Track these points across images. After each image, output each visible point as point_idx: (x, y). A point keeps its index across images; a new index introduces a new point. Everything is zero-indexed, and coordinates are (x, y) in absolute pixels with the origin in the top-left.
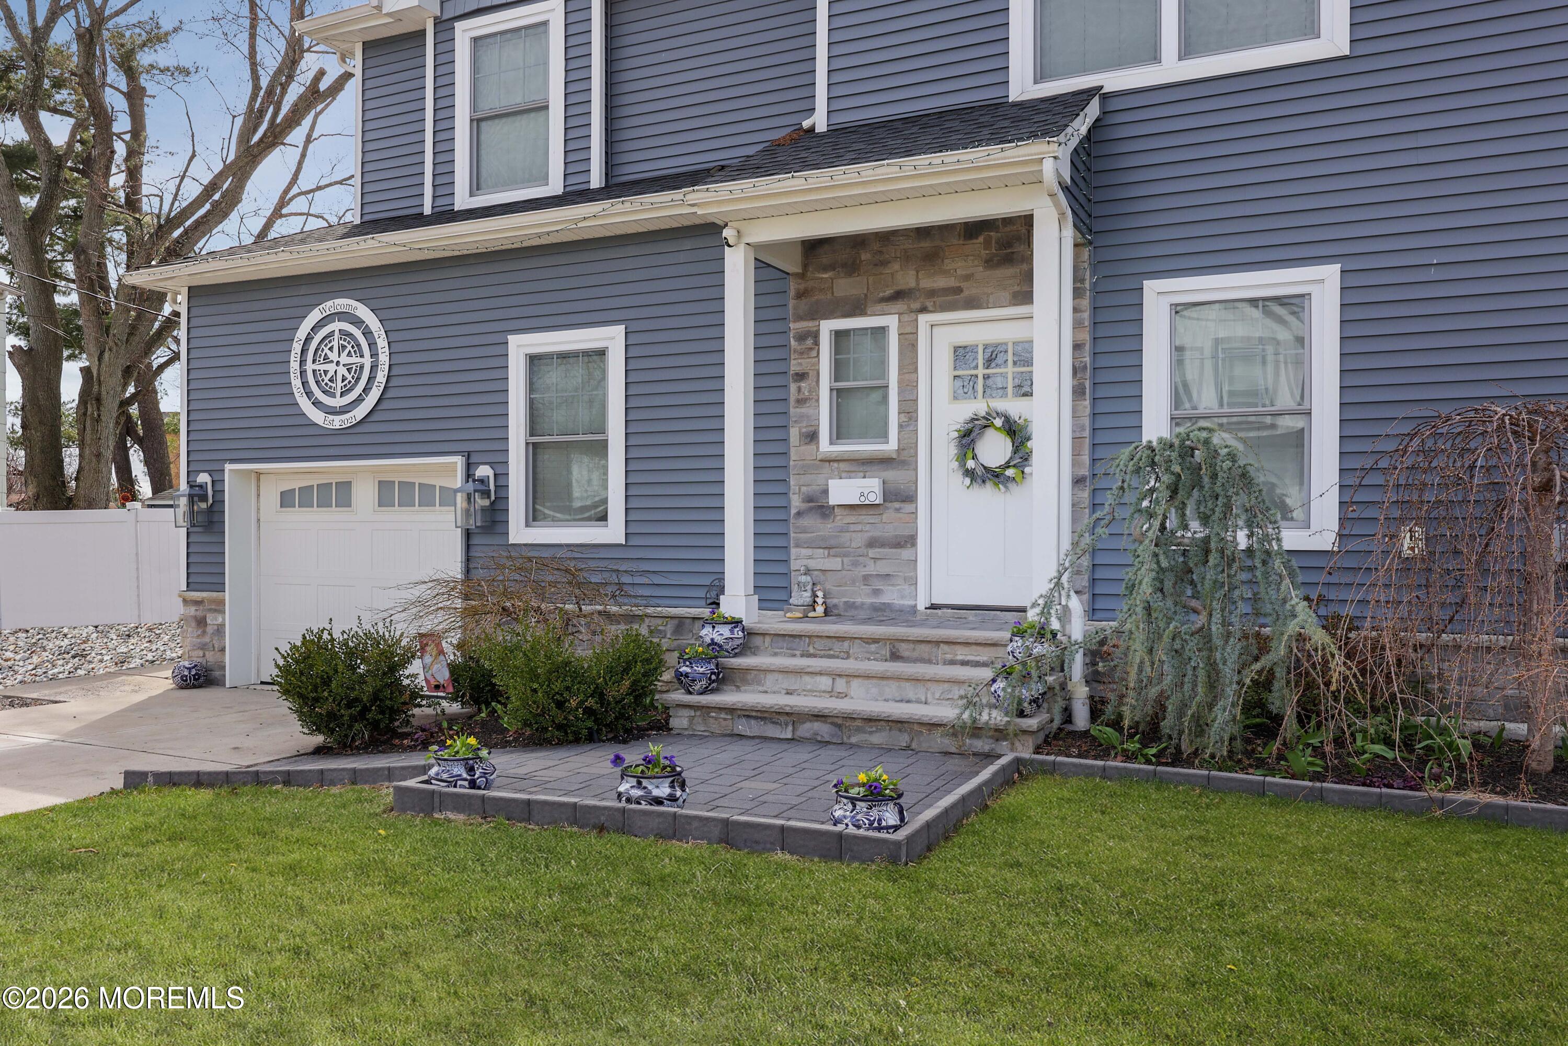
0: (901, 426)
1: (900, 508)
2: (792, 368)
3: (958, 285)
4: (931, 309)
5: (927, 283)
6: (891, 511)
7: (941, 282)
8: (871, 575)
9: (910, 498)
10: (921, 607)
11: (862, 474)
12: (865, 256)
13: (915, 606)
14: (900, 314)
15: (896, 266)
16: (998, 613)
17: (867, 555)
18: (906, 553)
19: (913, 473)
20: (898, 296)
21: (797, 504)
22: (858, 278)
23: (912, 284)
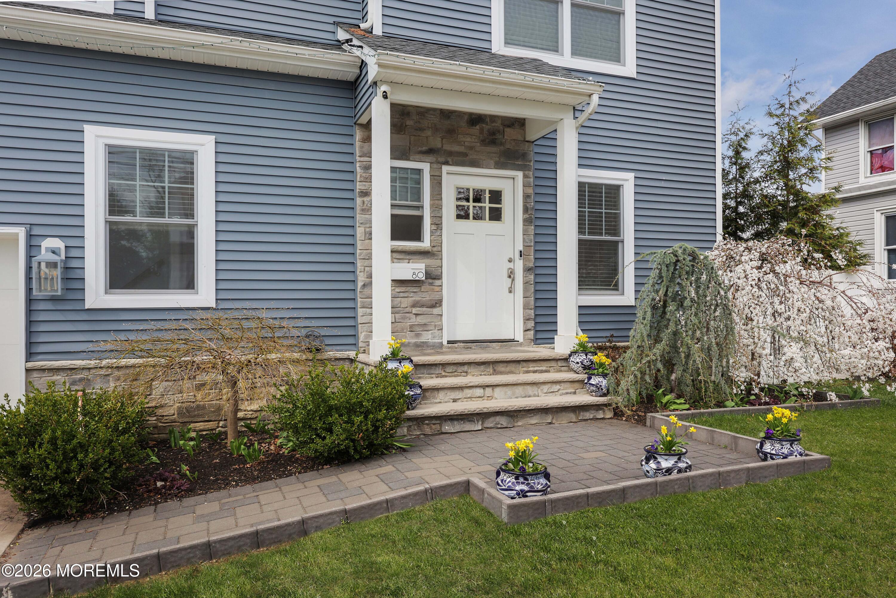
0: (431, 232)
1: (433, 283)
2: (358, 187)
3: (465, 151)
4: (451, 163)
5: (447, 147)
6: (427, 284)
7: (456, 148)
8: (414, 325)
9: (439, 277)
10: (445, 343)
11: (407, 261)
12: (409, 123)
13: (442, 343)
14: (431, 163)
15: (429, 133)
16: (489, 343)
17: (411, 313)
18: (436, 311)
19: (439, 261)
20: (430, 151)
21: (363, 279)
22: (403, 136)
23: (439, 145)
